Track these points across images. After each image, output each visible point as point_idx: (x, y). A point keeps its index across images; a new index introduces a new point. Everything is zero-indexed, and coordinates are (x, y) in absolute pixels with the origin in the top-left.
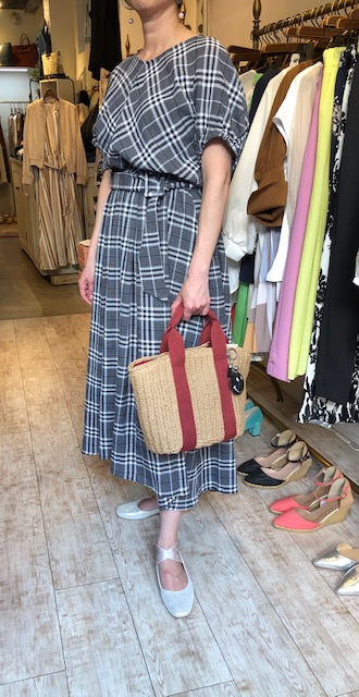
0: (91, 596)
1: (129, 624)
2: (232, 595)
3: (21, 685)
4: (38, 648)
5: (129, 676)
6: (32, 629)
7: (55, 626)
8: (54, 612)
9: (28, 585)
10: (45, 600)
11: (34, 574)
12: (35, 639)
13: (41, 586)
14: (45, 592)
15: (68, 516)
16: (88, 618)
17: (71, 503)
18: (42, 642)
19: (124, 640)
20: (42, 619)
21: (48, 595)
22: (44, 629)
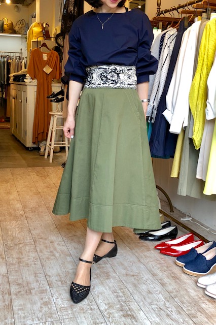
1: (94, 303)
4: (43, 311)
5: (95, 323)
6: (39, 304)
7: (51, 302)
8: (51, 297)
9: (34, 285)
10: (45, 292)
12: (41, 307)
13: (41, 285)
14: (44, 288)
18: (45, 309)
19: (91, 309)
20: (45, 300)
21: (46, 290)
22: (46, 304)
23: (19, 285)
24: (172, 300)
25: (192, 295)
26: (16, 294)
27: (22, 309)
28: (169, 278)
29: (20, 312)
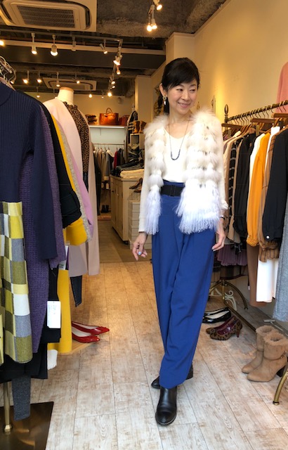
0: (132, 387)
1: (149, 399)
2: (204, 390)
3: (94, 418)
4: (102, 405)
5: (146, 418)
6: (100, 398)
7: (112, 397)
8: (112, 392)
9: (101, 381)
11: (104, 377)
12: (102, 401)
13: (107, 381)
15: (124, 355)
16: (128, 395)
17: (126, 349)
18: (105, 403)
19: (146, 404)
20: (106, 394)
21: (110, 385)
22: (106, 398)
23: (86, 380)
24: (223, 397)
25: (243, 394)
26: (82, 389)
27: (85, 403)
28: (226, 377)
29: (82, 405)
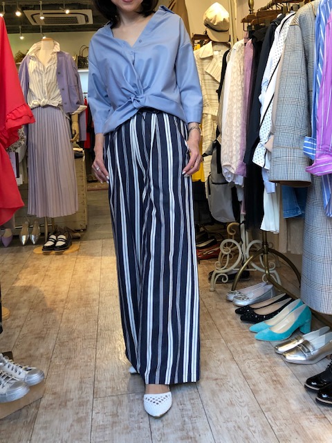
0: (120, 402)
6: (70, 421)
7: (88, 418)
8: (90, 411)
9: (74, 395)
10: (85, 404)
11: (81, 388)
13: (84, 395)
14: (86, 399)
21: (88, 401)
22: (79, 420)
26: (45, 408)
